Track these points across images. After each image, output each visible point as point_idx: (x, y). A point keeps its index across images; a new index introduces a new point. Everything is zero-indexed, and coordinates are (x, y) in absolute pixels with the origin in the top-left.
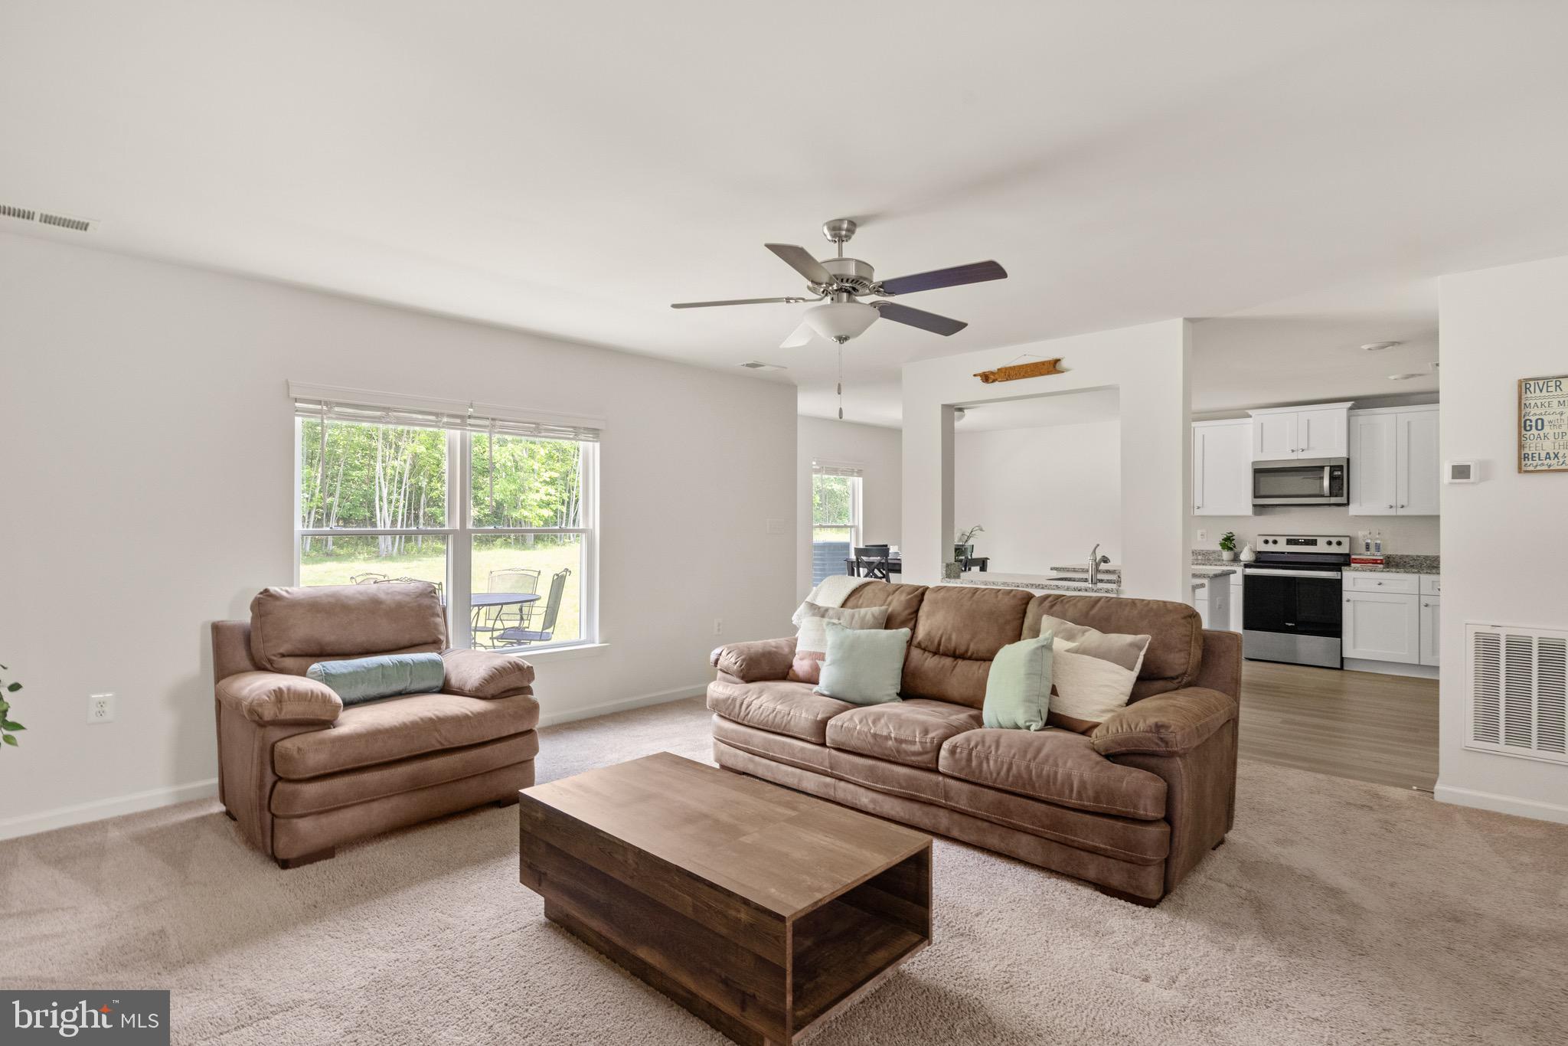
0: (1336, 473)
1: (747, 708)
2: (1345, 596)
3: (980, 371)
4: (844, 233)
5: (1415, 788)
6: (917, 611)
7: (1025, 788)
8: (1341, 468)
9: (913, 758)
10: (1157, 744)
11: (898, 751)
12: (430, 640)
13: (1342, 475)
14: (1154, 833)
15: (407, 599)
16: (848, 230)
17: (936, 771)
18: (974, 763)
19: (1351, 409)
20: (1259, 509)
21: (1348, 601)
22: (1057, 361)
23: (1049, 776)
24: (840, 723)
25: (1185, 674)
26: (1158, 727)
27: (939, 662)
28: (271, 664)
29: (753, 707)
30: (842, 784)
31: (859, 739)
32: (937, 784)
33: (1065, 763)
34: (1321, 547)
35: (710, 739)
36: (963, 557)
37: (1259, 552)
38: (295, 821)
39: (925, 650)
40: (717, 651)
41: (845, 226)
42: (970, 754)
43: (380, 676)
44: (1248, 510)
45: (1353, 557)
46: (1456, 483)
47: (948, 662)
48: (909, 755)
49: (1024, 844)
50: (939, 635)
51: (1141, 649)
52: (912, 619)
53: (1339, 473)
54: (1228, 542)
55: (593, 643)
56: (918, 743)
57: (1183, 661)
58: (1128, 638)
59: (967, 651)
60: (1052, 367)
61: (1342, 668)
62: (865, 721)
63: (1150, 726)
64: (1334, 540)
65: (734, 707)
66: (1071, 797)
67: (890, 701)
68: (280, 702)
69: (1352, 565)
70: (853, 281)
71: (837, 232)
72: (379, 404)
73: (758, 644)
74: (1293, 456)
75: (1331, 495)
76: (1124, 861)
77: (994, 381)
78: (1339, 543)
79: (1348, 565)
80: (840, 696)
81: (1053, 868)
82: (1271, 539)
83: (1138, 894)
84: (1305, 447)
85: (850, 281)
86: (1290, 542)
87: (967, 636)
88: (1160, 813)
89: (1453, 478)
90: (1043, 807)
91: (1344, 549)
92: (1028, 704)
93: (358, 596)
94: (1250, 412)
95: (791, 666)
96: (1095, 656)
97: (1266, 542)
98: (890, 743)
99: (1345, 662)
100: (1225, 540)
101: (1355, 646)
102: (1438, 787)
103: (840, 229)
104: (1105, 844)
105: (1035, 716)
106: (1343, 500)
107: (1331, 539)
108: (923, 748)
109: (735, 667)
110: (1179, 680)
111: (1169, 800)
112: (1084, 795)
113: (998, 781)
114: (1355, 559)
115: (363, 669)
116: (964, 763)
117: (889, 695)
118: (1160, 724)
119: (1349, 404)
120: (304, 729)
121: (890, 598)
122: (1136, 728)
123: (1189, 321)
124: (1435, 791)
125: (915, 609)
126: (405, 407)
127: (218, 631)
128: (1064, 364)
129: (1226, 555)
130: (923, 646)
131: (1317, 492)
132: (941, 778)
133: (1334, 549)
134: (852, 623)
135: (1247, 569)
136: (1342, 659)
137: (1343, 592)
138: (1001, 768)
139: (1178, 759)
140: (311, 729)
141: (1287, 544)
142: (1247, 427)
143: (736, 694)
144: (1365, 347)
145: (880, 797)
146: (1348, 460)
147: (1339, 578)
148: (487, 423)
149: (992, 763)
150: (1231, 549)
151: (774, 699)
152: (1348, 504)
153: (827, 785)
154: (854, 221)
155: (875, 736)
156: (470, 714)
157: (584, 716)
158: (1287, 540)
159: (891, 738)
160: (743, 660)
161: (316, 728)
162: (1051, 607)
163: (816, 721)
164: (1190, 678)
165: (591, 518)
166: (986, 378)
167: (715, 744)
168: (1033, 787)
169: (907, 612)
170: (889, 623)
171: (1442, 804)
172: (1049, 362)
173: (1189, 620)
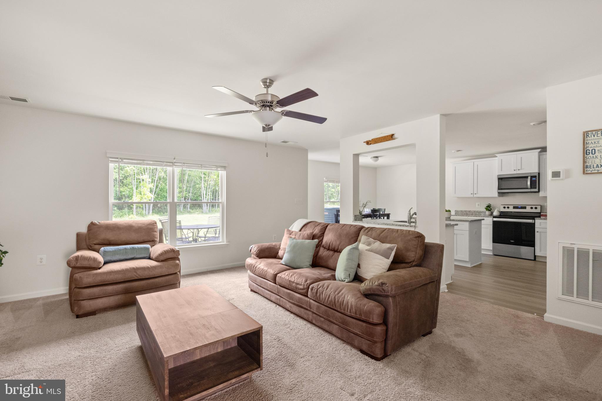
0: (533, 179)
1: (256, 268)
2: (536, 230)
3: (365, 141)
4: (268, 84)
5: (535, 314)
6: (324, 233)
7: (333, 306)
8: (535, 177)
9: (300, 291)
10: (381, 291)
11: (296, 288)
12: (151, 240)
13: (536, 180)
14: (379, 329)
15: (143, 226)
16: (269, 83)
17: (307, 296)
18: (318, 294)
19: (540, 152)
20: (501, 194)
21: (537, 232)
22: (393, 135)
23: (341, 301)
24: (280, 276)
25: (414, 261)
26: (382, 284)
27: (328, 253)
28: (91, 247)
29: (257, 268)
30: (282, 299)
31: (285, 282)
32: (308, 301)
33: (348, 297)
34: (528, 210)
35: (247, 279)
36: (378, 213)
37: (502, 212)
38: (80, 302)
39: (325, 248)
40: (251, 247)
41: (268, 81)
42: (317, 291)
43: (125, 252)
44: (496, 195)
45: (542, 214)
46: (553, 180)
47: (331, 253)
48: (299, 290)
49: (335, 328)
50: (329, 243)
51: (392, 250)
52: (322, 236)
53: (535, 179)
54: (489, 208)
55: (224, 242)
56: (302, 285)
57: (413, 255)
58: (388, 245)
59: (338, 249)
60: (391, 137)
61: (535, 260)
62: (288, 275)
63: (379, 283)
64: (534, 207)
65: (252, 268)
66: (347, 312)
67: (307, 268)
68: (77, 260)
69: (541, 217)
70: (271, 102)
71: (265, 83)
72: (141, 159)
73: (266, 244)
74: (515, 172)
75: (531, 188)
76: (367, 340)
77: (370, 144)
78: (536, 208)
79: (539, 217)
80: (288, 265)
81: (344, 340)
82: (506, 206)
83: (372, 354)
84: (520, 168)
85: (269, 103)
86: (514, 208)
87: (338, 243)
88: (380, 321)
89: (552, 177)
90: (340, 314)
91: (538, 210)
92: (345, 271)
93: (124, 224)
94: (497, 155)
95: (278, 253)
96: (374, 253)
97: (504, 208)
98: (294, 284)
99: (537, 258)
100: (487, 207)
101: (540, 251)
102: (546, 315)
103: (266, 82)
104: (359, 332)
105: (347, 277)
106: (537, 190)
107: (532, 206)
108: (304, 287)
109: (255, 253)
110: (411, 264)
111: (385, 315)
112: (352, 311)
113: (325, 303)
114: (543, 215)
115: (118, 250)
116: (315, 294)
117: (306, 265)
118: (383, 282)
119: (539, 150)
120: (85, 270)
121: (316, 228)
122: (374, 284)
123: (443, 115)
124: (544, 316)
125: (323, 232)
126: (151, 160)
127: (78, 235)
128: (395, 136)
129: (488, 213)
130: (324, 246)
131: (525, 187)
132: (309, 300)
133: (534, 210)
134: (299, 237)
135: (494, 219)
136: (535, 256)
137: (535, 228)
138: (326, 297)
139: (390, 298)
140: (89, 270)
141: (513, 208)
142: (495, 162)
143: (253, 263)
144: (532, 124)
145: (292, 305)
146: (539, 174)
147: (534, 222)
148: (181, 164)
149: (323, 295)
150: (490, 210)
151: (264, 265)
152: (539, 191)
153: (277, 299)
154: (272, 79)
155: (290, 281)
156: (150, 267)
157: (218, 269)
158: (513, 206)
159: (294, 283)
160: (258, 250)
161: (92, 270)
162: (368, 232)
163: (274, 274)
164: (416, 263)
165: (223, 198)
166: (368, 143)
167: (249, 281)
168: (336, 306)
169: (320, 233)
170: (313, 237)
171: (547, 322)
172: (390, 135)
173: (418, 238)
